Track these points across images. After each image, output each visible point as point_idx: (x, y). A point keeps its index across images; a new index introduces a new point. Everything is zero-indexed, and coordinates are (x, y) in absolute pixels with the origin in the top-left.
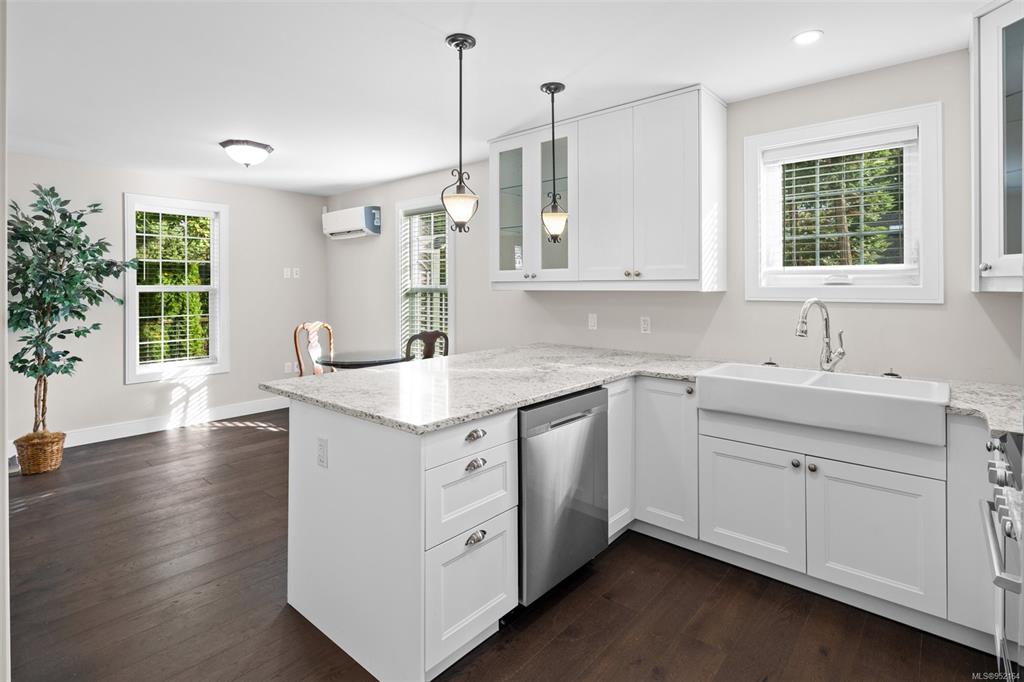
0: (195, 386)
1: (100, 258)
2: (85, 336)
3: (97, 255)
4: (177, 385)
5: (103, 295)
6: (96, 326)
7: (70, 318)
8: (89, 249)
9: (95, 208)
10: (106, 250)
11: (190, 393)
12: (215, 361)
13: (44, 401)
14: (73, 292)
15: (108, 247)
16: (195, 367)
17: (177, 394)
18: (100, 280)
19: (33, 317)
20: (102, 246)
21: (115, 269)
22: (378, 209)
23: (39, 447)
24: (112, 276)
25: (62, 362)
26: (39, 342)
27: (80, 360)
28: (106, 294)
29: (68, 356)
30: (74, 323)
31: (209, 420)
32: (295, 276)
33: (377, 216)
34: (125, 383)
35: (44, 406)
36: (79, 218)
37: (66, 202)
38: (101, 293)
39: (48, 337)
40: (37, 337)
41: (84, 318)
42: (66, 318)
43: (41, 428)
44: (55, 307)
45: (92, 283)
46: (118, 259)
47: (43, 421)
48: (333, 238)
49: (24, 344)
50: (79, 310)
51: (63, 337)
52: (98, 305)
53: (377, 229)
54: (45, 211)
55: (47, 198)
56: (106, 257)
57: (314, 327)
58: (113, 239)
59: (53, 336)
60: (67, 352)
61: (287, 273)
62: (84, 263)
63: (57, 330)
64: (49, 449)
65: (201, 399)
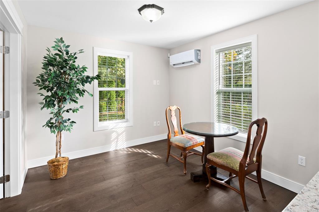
0: (120, 132)
1: (83, 74)
2: (76, 112)
3: (82, 73)
4: (113, 132)
5: (84, 92)
6: (81, 107)
7: (71, 102)
8: (78, 71)
9: (81, 51)
10: (86, 71)
11: (119, 135)
12: (127, 121)
13: (60, 142)
14: (71, 91)
15: (86, 69)
16: (121, 124)
17: (114, 136)
18: (83, 85)
19: (56, 103)
20: (84, 69)
21: (89, 80)
22: (200, 51)
23: (57, 167)
24: (88, 83)
25: (68, 124)
26: (58, 114)
27: (75, 123)
28: (86, 92)
29: (70, 121)
30: (73, 105)
31: (126, 147)
32: (158, 84)
33: (199, 54)
34: (93, 131)
35: (60, 144)
36: (74, 55)
37: (68, 46)
38: (84, 91)
39: (61, 112)
40: (57, 112)
41: (77, 102)
42: (70, 102)
43: (58, 156)
44: (64, 98)
45: (80, 87)
46: (91, 75)
47: (60, 152)
48: (175, 67)
49: (52, 116)
50: (75, 99)
51: (69, 112)
52: (83, 96)
53: (199, 61)
54: (59, 50)
55: (60, 44)
56: (86, 74)
57: (174, 108)
58: (88, 65)
59: (64, 111)
60: (69, 119)
61: (155, 82)
62: (77, 77)
63: (65, 109)
64: (61, 167)
65: (123, 137)
